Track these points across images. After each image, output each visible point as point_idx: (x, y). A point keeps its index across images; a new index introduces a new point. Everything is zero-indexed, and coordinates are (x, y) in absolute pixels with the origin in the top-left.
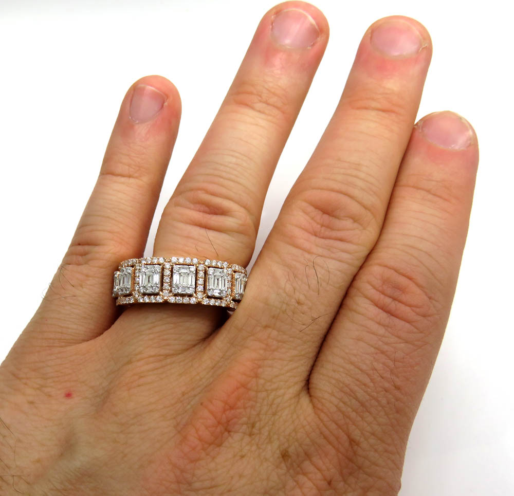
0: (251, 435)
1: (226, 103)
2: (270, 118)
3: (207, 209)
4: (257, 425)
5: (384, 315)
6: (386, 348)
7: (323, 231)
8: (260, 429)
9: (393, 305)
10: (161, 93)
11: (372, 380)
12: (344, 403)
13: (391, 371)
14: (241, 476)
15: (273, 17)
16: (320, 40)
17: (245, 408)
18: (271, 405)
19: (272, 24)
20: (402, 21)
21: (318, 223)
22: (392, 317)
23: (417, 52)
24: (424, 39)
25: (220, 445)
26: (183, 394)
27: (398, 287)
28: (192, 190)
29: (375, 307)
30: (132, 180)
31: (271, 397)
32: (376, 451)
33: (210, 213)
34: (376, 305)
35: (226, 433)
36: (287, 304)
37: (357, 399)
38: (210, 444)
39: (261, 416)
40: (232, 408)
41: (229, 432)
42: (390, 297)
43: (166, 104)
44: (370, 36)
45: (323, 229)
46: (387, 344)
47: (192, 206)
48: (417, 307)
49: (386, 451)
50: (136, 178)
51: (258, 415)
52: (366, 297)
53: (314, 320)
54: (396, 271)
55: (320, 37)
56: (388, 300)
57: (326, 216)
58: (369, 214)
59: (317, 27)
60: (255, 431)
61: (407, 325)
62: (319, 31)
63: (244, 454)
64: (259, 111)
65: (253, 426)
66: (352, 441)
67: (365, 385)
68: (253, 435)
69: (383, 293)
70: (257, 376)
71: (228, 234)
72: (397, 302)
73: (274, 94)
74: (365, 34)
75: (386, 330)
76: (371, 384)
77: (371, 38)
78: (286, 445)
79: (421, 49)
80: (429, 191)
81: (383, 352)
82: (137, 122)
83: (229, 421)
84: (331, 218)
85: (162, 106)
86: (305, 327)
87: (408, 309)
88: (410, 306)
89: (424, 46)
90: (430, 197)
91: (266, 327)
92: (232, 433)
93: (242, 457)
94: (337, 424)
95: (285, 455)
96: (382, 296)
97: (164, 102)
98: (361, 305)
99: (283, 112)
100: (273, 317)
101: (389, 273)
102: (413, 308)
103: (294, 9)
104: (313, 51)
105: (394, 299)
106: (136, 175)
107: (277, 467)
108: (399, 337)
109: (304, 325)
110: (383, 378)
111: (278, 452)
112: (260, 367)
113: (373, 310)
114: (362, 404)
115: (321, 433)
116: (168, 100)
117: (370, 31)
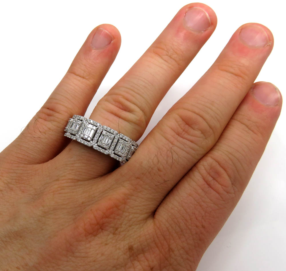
0: (114, 234)
1: (149, 51)
2: (170, 65)
3: (121, 106)
4: (119, 230)
5: (206, 186)
6: (203, 203)
7: (183, 134)
8: (120, 232)
9: (212, 182)
10: (111, 35)
11: (191, 219)
12: (172, 227)
13: (202, 217)
14: (103, 254)
15: (187, 9)
16: (210, 29)
17: (114, 219)
18: (130, 221)
19: (186, 13)
20: (259, 27)
21: (182, 129)
22: (210, 188)
23: (264, 46)
24: (270, 40)
25: (95, 236)
26: (83, 203)
27: (218, 173)
28: (117, 94)
29: (203, 180)
30: (84, 80)
31: (131, 216)
32: (182, 258)
33: (122, 109)
34: (204, 179)
35: (100, 230)
36: (152, 169)
37: (179, 226)
38: (90, 234)
39: (122, 225)
40: (107, 217)
41: (102, 229)
42: (212, 177)
43: (112, 42)
44: (240, 31)
45: (184, 132)
46: (204, 202)
47: (114, 103)
48: (225, 186)
49: (188, 259)
50: (87, 79)
51: (121, 224)
52: (200, 173)
53: (165, 181)
54: (219, 164)
55: (210, 27)
56: (210, 179)
57: (187, 126)
58: (211, 131)
59: (210, 21)
60: (117, 232)
61: (217, 195)
62: (211, 23)
63: (107, 243)
64: (165, 60)
65: (117, 229)
66: (170, 250)
67: (186, 220)
68: (116, 234)
69: (209, 174)
70: (125, 203)
71: (129, 123)
72: (215, 181)
73: (176, 53)
74: (237, 30)
75: (205, 194)
76: (190, 221)
77: (240, 32)
78: (133, 243)
79: (267, 45)
80: (247, 126)
81: (201, 206)
82: (94, 48)
83: (103, 224)
84: (189, 128)
85: (110, 43)
86: (159, 184)
87: (220, 186)
88: (221, 185)
89: (268, 44)
90: (247, 129)
91: (138, 178)
92: (103, 231)
93: (106, 244)
94: (164, 238)
95: (131, 248)
96: (208, 175)
97: (112, 40)
98: (197, 176)
99: (178, 64)
100: (143, 173)
101: (215, 164)
102: (223, 187)
103: (200, 8)
104: (204, 34)
105: (214, 179)
106: (87, 77)
107: (125, 254)
108: (211, 200)
109: (158, 182)
110: (197, 219)
111: (127, 246)
112: (128, 199)
113: (202, 182)
114: (182, 231)
115: (154, 241)
116: (114, 40)
117: (241, 28)
